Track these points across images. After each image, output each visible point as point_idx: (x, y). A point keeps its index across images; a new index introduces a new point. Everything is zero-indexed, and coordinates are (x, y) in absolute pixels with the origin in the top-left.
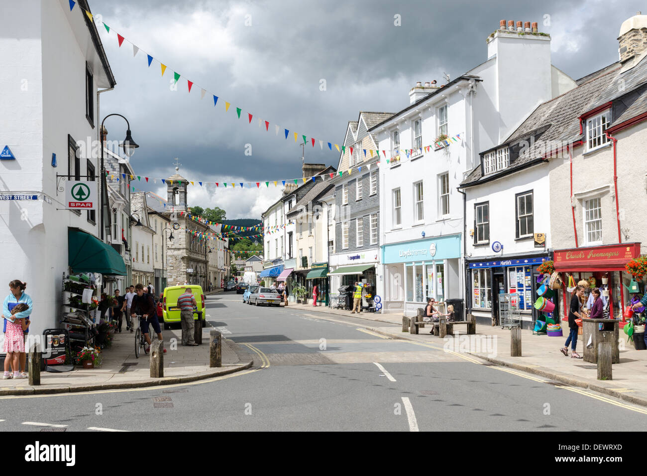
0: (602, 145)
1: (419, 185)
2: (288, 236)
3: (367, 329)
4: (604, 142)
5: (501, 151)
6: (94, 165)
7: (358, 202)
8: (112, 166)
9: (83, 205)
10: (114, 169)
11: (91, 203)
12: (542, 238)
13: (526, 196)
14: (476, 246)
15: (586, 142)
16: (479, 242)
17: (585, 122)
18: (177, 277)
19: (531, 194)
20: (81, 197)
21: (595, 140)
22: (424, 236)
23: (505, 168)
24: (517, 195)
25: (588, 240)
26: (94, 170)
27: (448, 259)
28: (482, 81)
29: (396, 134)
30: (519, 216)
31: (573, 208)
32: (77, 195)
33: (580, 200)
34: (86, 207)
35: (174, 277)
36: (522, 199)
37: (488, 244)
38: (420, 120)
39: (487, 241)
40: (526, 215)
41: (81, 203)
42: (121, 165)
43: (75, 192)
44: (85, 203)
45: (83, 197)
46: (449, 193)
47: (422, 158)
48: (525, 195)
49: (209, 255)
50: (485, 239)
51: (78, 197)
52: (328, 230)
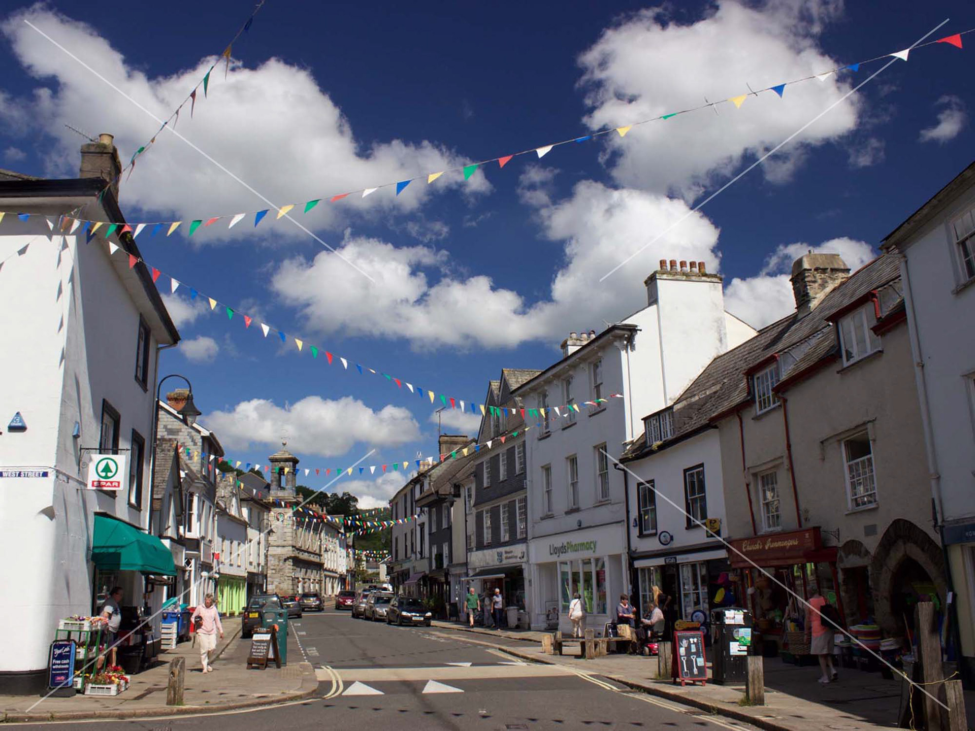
0: (772, 406)
1: (573, 460)
2: (418, 528)
3: (500, 649)
4: (774, 403)
5: (665, 416)
6: (144, 437)
7: (501, 484)
8: (193, 439)
9: (109, 484)
10: (195, 444)
11: (119, 483)
12: (716, 525)
13: (697, 472)
14: (641, 535)
15: (755, 402)
16: (645, 533)
17: (752, 379)
18: (280, 583)
19: (702, 468)
20: (106, 474)
21: (764, 399)
22: (580, 526)
23: (670, 437)
24: (685, 471)
25: (767, 526)
26: (143, 444)
27: (609, 556)
28: (641, 330)
29: (545, 396)
30: (689, 498)
31: (748, 485)
32: (102, 471)
33: (755, 475)
34: (112, 487)
35: (276, 583)
36: (692, 475)
37: (655, 534)
38: (572, 378)
39: (654, 531)
40: (697, 496)
41: (107, 482)
42: (203, 438)
43: (100, 469)
44: (111, 483)
45: (110, 474)
46: (609, 470)
47: (576, 425)
48: (695, 471)
49: (326, 556)
50: (652, 529)
51: (103, 474)
52: (466, 521)
